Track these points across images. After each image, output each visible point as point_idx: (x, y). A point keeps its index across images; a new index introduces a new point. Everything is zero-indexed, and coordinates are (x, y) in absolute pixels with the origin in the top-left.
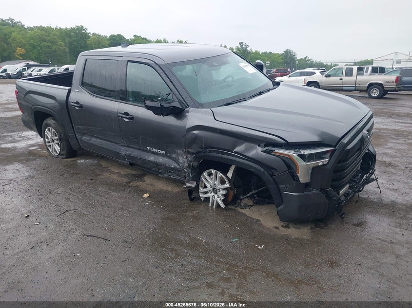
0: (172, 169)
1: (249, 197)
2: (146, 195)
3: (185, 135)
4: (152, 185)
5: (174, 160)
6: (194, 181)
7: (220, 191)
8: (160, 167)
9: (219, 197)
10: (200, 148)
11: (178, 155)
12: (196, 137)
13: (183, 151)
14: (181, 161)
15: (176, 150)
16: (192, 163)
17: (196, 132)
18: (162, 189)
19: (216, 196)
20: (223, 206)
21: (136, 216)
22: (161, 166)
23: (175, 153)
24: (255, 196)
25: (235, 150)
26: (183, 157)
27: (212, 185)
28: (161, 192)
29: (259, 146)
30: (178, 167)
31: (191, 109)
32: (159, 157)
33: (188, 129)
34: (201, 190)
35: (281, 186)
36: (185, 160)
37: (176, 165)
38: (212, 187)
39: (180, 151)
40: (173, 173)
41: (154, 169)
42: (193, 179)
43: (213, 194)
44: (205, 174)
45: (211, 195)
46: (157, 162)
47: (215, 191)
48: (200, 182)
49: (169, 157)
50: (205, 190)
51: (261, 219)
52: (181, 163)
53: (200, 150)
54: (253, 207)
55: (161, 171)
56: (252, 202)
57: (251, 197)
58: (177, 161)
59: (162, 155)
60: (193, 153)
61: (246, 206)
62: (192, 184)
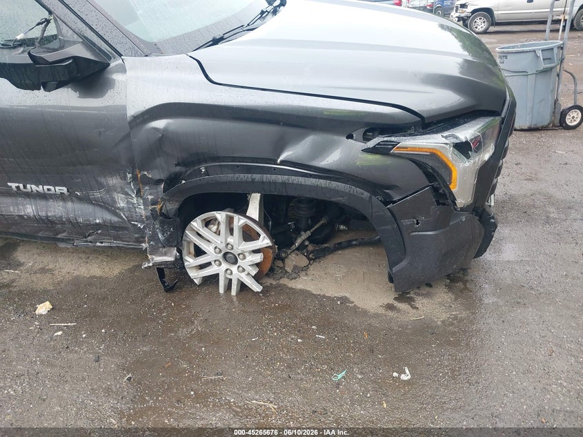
0: (98, 226)
1: (298, 249)
2: (43, 308)
3: (128, 136)
4: (43, 271)
5: (101, 206)
6: (171, 246)
7: (244, 258)
8: (59, 226)
9: (244, 270)
10: (176, 165)
11: (110, 190)
12: (163, 139)
13: (125, 178)
14: (122, 204)
15: (102, 180)
16: (158, 207)
17: (160, 124)
18: (77, 277)
19: (234, 268)
20: (256, 288)
21: (45, 385)
22: (63, 223)
23: (101, 186)
24: (307, 243)
25: (282, 158)
26: (127, 194)
27: (222, 246)
28: (78, 286)
29: (350, 137)
30: (115, 219)
31: (129, 61)
32: (51, 202)
33: (135, 118)
34: (190, 261)
35: (406, 222)
36: (135, 201)
37: (109, 217)
38: (220, 251)
39: (114, 181)
40: (100, 234)
41: (40, 234)
42: (169, 243)
43: (225, 266)
44: (196, 224)
45: (219, 269)
46: (47, 217)
47: (230, 257)
48: (185, 243)
49: (86, 200)
50: (202, 260)
51: (348, 295)
52: (122, 209)
53: (178, 169)
54: (311, 268)
55: (64, 234)
56: (305, 259)
57: (301, 248)
58: (109, 207)
59: (61, 197)
60: (158, 182)
61: (298, 271)
62: (165, 254)
